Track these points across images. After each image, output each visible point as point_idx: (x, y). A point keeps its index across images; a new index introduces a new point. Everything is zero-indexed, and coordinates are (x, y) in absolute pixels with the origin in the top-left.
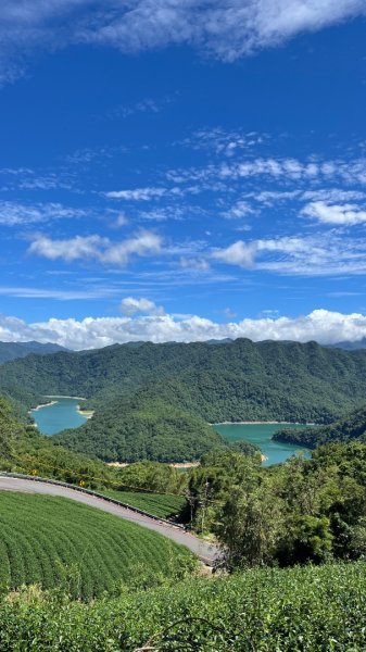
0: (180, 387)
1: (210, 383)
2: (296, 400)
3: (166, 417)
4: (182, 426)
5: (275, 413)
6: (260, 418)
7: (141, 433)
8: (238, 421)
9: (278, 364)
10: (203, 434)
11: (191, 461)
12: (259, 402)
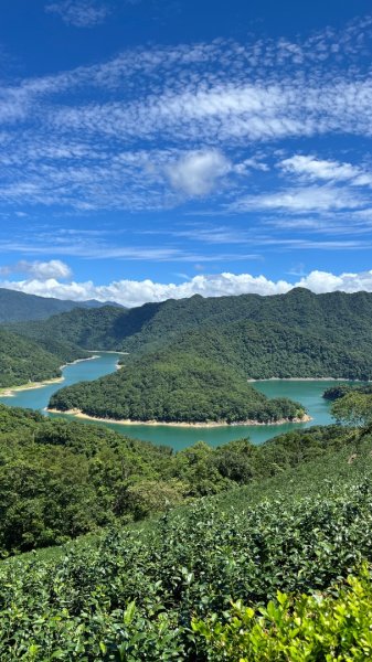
0: (221, 339)
1: (255, 335)
2: (356, 354)
3: (193, 369)
4: (209, 379)
5: (332, 369)
6: (313, 374)
7: (159, 387)
8: (287, 377)
9: (339, 316)
10: (234, 389)
11: (215, 420)
12: (313, 357)
